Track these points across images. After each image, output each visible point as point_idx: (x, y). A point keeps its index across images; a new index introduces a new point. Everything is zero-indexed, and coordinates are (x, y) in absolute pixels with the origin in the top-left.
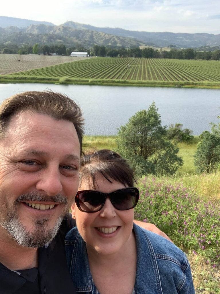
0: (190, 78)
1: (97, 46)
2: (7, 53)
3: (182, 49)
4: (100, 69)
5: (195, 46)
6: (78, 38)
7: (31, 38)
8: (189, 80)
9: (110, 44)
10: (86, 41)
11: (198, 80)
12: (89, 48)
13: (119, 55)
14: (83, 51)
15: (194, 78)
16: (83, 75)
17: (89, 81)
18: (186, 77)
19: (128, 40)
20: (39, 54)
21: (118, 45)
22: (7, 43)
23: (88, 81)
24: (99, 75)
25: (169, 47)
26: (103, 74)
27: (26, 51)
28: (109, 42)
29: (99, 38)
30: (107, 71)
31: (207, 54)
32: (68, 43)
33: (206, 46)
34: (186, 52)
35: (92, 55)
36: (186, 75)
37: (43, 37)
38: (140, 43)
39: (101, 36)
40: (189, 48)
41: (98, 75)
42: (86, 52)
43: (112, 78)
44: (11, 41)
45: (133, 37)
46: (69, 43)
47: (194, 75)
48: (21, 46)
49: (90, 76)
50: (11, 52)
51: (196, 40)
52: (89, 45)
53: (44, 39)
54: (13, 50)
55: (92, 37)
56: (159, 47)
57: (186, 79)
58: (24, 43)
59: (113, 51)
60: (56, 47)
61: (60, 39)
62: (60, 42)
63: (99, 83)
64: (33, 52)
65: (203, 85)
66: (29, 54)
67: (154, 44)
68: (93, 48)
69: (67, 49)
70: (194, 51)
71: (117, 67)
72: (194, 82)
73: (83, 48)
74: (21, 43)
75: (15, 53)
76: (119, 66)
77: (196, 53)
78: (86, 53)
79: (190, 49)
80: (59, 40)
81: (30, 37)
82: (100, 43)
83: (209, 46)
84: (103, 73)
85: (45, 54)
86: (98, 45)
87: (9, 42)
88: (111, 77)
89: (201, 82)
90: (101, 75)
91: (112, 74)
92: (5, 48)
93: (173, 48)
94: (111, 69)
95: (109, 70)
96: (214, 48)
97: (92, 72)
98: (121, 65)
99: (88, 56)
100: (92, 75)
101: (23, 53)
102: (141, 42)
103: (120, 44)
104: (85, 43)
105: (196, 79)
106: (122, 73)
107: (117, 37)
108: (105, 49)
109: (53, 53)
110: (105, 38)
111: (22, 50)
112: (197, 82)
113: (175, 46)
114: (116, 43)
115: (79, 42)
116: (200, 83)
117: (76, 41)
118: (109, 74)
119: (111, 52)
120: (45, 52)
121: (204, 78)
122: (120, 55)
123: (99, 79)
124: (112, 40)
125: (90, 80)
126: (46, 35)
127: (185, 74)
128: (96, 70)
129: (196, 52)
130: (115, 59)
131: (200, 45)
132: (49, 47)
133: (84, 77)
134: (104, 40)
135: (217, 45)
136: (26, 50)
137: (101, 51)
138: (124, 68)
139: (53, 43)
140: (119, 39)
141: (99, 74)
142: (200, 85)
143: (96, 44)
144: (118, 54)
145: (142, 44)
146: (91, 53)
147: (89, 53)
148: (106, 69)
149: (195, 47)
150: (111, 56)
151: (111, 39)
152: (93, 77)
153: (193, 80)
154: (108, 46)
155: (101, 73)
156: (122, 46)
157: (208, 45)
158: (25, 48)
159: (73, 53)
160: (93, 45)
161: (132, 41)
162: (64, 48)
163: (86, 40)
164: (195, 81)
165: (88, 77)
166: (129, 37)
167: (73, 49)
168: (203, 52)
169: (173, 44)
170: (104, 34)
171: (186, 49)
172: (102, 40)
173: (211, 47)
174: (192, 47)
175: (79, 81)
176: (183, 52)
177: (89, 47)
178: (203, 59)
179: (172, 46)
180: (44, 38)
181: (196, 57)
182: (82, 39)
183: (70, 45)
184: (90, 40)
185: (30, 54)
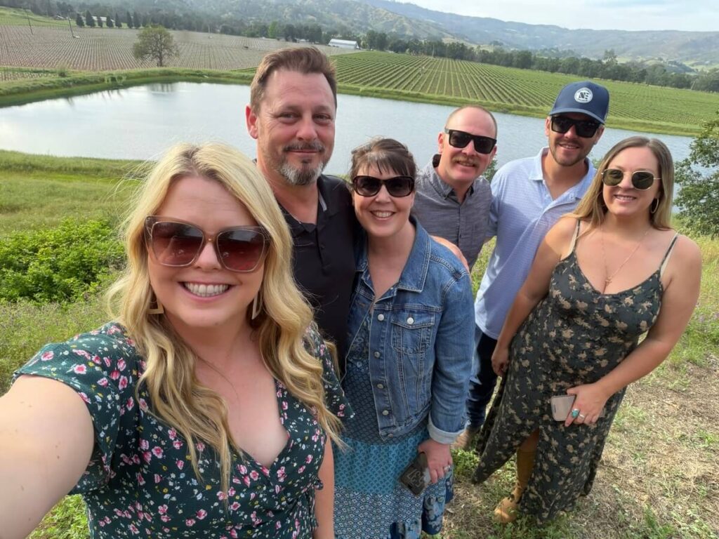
0: (523, 100)
1: (373, 32)
2: (227, 34)
3: (512, 49)
4: (376, 71)
5: (536, 47)
6: (342, 15)
7: (265, 9)
8: (520, 103)
9: (394, 30)
10: (355, 22)
11: (535, 105)
12: (359, 34)
13: (408, 50)
14: (350, 39)
15: (529, 100)
16: (349, 78)
17: (361, 90)
18: (515, 97)
19: (425, 26)
20: (278, 39)
21: (408, 33)
22: (226, 15)
23: (358, 89)
24: (374, 81)
25: (490, 44)
26: (381, 80)
27: (257, 33)
28: (392, 26)
29: (377, 17)
30: (388, 76)
31: (553, 61)
32: (325, 23)
33: (553, 49)
34: (519, 57)
35: (364, 47)
36: (515, 94)
37: (284, 9)
38: (444, 33)
39: (380, 14)
40: (525, 49)
41: (372, 80)
42: (354, 40)
43: (396, 88)
44: (233, 13)
45: (433, 22)
46: (327, 24)
47: (530, 96)
48: (249, 23)
49: (361, 81)
50: (233, 33)
51: (537, 37)
52: (359, 28)
53: (286, 13)
54: (237, 28)
55: (365, 15)
56: (475, 43)
57: (516, 100)
58: (253, 18)
59: (400, 42)
60: (306, 29)
61: (312, 15)
62: (313, 20)
63: (375, 94)
64: (270, 35)
65: (542, 113)
66: (261, 37)
67: (467, 37)
68: (365, 35)
69: (323, 33)
70: (533, 56)
71: (403, 71)
72: (530, 107)
73: (349, 33)
74: (249, 18)
75: (239, 34)
76: (408, 68)
77: (535, 59)
78: (354, 43)
79: (526, 52)
80: (311, 17)
81: (264, 7)
82: (379, 27)
83: (557, 50)
84: (381, 78)
85: (287, 40)
86: (375, 30)
87: (230, 14)
88: (394, 86)
89: (539, 108)
90: (378, 82)
91: (396, 81)
92: (224, 25)
93: (498, 46)
94: (395, 72)
95: (391, 74)
96: (565, 52)
97: (364, 76)
98: (411, 68)
99: (358, 47)
100: (364, 80)
101: (253, 35)
102: (446, 31)
103: (410, 31)
104: (352, 25)
105: (531, 102)
106: (412, 80)
107: (406, 18)
108: (387, 38)
109: (301, 38)
110: (388, 18)
111: (251, 30)
112: (534, 107)
113: (501, 44)
114: (403, 28)
115: (344, 23)
116: (538, 110)
117: (338, 20)
118: (392, 81)
119: (395, 44)
120: (288, 36)
121: (544, 102)
122: (410, 51)
123: (374, 88)
124: (397, 23)
125: (362, 88)
126: (290, 5)
127: (514, 91)
128: (371, 73)
129: (535, 57)
130: (400, 55)
131: (544, 47)
132: (295, 27)
133: (350, 82)
134: (384, 22)
135: (570, 49)
136: (256, 30)
137: (378, 41)
138: (417, 73)
139: (301, 21)
140: (410, 22)
141: (375, 79)
142: (537, 113)
143: (370, 29)
144: (407, 48)
145: (449, 35)
146: (362, 44)
147: (359, 43)
148: (387, 72)
149: (534, 48)
150: (394, 51)
151: (395, 21)
152: (364, 84)
153: (527, 104)
154: (391, 32)
155: (377, 77)
156: (415, 36)
157: (556, 46)
158: (255, 27)
159: (333, 40)
160: (367, 29)
161: (431, 28)
162: (319, 30)
163: (355, 19)
164: (529, 105)
165: (356, 83)
166: (426, 20)
167: (333, 34)
168: (546, 58)
169: (498, 40)
170: (386, 11)
171: (520, 51)
172: (381, 23)
173: (560, 50)
174: (530, 48)
175: (343, 89)
176: (514, 55)
177: (358, 32)
178: (546, 70)
179: (496, 43)
180: (286, 11)
181: (535, 67)
182: (348, 18)
183: (329, 26)
184: (361, 20)
185: (264, 38)
